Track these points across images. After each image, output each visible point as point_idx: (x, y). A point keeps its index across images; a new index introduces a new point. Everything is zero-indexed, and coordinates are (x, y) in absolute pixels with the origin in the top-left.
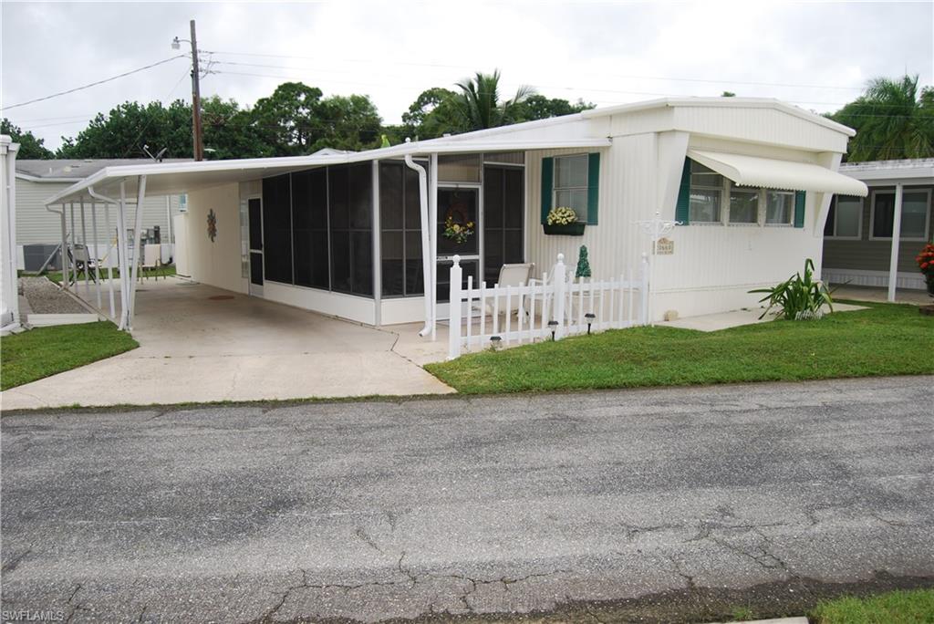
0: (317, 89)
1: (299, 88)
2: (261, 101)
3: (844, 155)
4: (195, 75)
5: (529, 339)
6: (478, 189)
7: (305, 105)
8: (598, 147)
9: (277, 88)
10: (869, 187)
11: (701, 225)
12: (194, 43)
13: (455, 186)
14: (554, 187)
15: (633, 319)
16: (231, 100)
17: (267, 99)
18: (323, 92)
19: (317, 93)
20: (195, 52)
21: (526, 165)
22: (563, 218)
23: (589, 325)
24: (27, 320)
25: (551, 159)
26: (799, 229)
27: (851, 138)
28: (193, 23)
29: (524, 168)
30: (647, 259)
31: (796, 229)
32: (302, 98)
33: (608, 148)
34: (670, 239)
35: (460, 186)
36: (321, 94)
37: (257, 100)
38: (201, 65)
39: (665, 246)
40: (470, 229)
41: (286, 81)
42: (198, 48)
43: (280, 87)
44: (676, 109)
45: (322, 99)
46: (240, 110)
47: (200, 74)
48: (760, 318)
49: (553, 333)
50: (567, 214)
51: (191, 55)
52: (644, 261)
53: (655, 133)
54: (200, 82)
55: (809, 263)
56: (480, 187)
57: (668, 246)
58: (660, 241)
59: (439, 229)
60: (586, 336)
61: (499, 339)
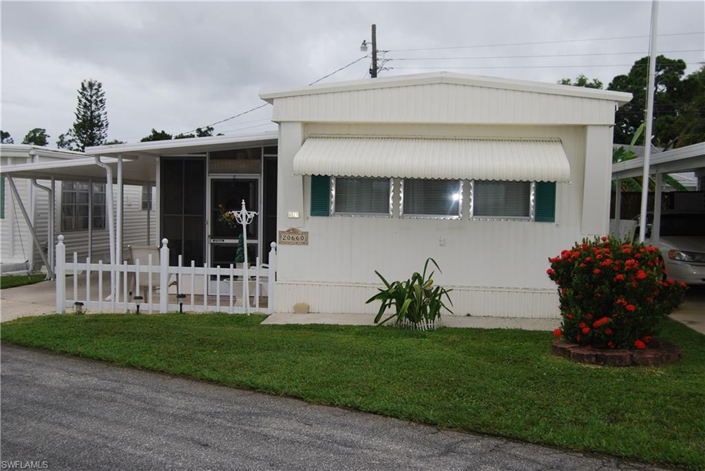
0: (680, 61)
12: (374, 44)
13: (232, 178)
16: (595, 80)
18: (687, 64)
19: (680, 65)
20: (374, 53)
23: (181, 305)
26: (546, 225)
28: (374, 27)
31: (539, 224)
34: (302, 230)
35: (237, 178)
36: (684, 66)
39: (295, 237)
43: (637, 63)
45: (687, 72)
49: (138, 307)
51: (372, 56)
55: (430, 261)
56: (259, 178)
57: (299, 236)
58: (288, 231)
59: (215, 215)
60: (177, 313)
61: (82, 304)
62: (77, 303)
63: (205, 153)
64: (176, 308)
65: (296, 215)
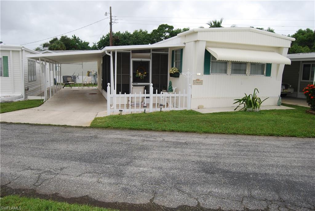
0: (172, 26)
1: (166, 26)
2: (154, 31)
3: (289, 48)
4: (111, 24)
5: (139, 112)
6: (149, 61)
7: (168, 32)
8: (183, 47)
9: (159, 26)
10: (291, 62)
11: (219, 75)
12: (111, 14)
13: (140, 60)
14: (174, 60)
15: (185, 107)
17: (156, 30)
18: (174, 27)
19: (172, 27)
20: (111, 17)
21: (169, 53)
22: (172, 71)
23: (161, 108)
24: (27, 98)
25: (174, 51)
26: (268, 77)
27: (293, 42)
28: (111, 8)
29: (168, 54)
30: (191, 86)
31: (266, 77)
32: (167, 29)
33: (184, 47)
34: (201, 79)
35: (142, 60)
37: (152, 30)
38: (113, 21)
39: (198, 82)
40: (145, 74)
41: (162, 24)
42: (112, 15)
43: (160, 26)
44: (198, 33)
45: (174, 30)
46: (148, 34)
47: (112, 23)
48: (235, 110)
49: (145, 110)
50: (174, 70)
51: (110, 18)
52: (190, 87)
53: (194, 41)
54: (112, 26)
55: (256, 90)
56: (150, 60)
57: (200, 82)
58: (196, 80)
59: (134, 74)
60: (159, 112)
61: (122, 111)
62: (120, 111)
63: (130, 51)
64: (159, 110)
65: (200, 74)
